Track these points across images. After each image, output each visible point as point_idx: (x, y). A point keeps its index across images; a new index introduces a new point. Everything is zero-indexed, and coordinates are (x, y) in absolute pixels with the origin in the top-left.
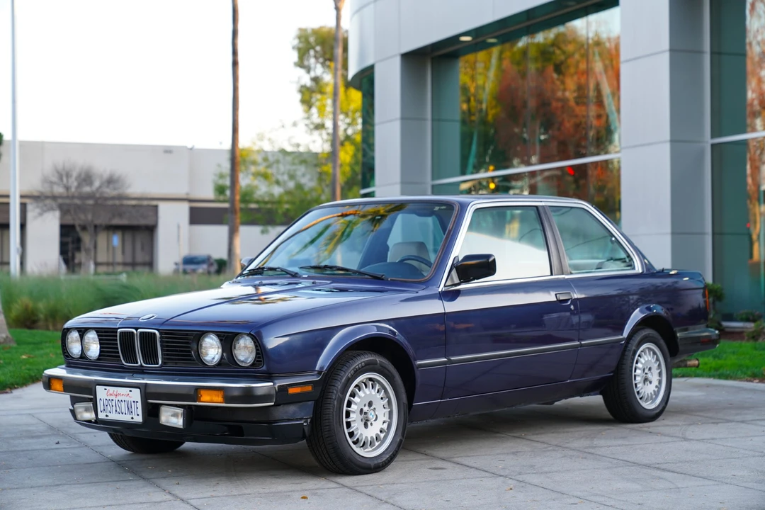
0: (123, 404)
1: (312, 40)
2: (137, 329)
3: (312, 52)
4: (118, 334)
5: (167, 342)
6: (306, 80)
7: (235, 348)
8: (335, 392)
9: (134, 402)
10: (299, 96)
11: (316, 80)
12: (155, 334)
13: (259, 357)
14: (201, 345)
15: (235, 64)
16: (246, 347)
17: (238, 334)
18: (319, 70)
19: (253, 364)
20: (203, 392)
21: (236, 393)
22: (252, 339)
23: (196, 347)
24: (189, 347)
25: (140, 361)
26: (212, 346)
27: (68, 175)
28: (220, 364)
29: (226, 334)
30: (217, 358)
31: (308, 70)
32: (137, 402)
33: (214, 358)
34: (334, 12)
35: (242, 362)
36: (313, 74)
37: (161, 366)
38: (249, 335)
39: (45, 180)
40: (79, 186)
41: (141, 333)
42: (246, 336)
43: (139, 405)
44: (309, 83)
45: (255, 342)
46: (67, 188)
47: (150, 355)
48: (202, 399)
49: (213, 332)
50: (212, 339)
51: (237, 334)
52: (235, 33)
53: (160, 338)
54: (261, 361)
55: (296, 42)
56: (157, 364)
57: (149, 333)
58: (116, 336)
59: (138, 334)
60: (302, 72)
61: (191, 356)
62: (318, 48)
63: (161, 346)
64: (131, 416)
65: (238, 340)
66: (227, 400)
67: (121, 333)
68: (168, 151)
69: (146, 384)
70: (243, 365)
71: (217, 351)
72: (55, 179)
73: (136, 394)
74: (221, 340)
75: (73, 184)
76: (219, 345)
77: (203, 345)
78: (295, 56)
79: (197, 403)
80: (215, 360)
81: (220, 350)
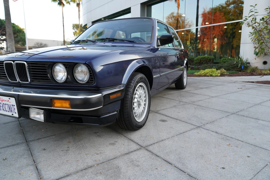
0: (6, 106)
1: (75, 25)
2: (14, 61)
3: (75, 27)
4: (4, 64)
5: (33, 69)
6: (74, 31)
7: (75, 72)
8: (130, 94)
9: (12, 105)
10: (73, 34)
11: (75, 31)
12: (24, 64)
13: (91, 78)
14: (54, 71)
15: (63, 26)
16: (82, 71)
17: (78, 63)
18: (76, 30)
19: (88, 82)
20: (56, 101)
21: (78, 102)
22: (87, 67)
23: (50, 71)
24: (46, 72)
25: (18, 80)
26: (60, 71)
27: (38, 44)
28: (66, 81)
29: (69, 64)
30: (64, 78)
31: (74, 30)
32: (14, 105)
33: (62, 79)
34: (79, 19)
35: (81, 80)
36: (75, 30)
37: (30, 83)
38: (85, 64)
39: (35, 44)
40: (40, 46)
41: (16, 64)
42: (82, 65)
43: (16, 107)
44: (74, 32)
45: (89, 69)
46: (38, 46)
47: (23, 76)
48: (56, 105)
49: (61, 63)
50: (60, 67)
51: (76, 64)
52: (63, 21)
53: (28, 66)
54: (93, 80)
55: (72, 26)
56: (28, 81)
57: (21, 63)
58: (3, 66)
59: (15, 64)
60: (73, 30)
61: (48, 77)
62: (76, 27)
63: (29, 71)
64: (12, 113)
65: (77, 67)
66: (72, 106)
67: (6, 64)
68: (54, 41)
69: (19, 94)
70: (81, 82)
71: (63, 74)
72: (36, 44)
73: (13, 101)
74: (66, 68)
75: (39, 45)
76: (65, 70)
77: (55, 71)
78: (72, 28)
79: (52, 108)
80: (63, 80)
81: (66, 74)
